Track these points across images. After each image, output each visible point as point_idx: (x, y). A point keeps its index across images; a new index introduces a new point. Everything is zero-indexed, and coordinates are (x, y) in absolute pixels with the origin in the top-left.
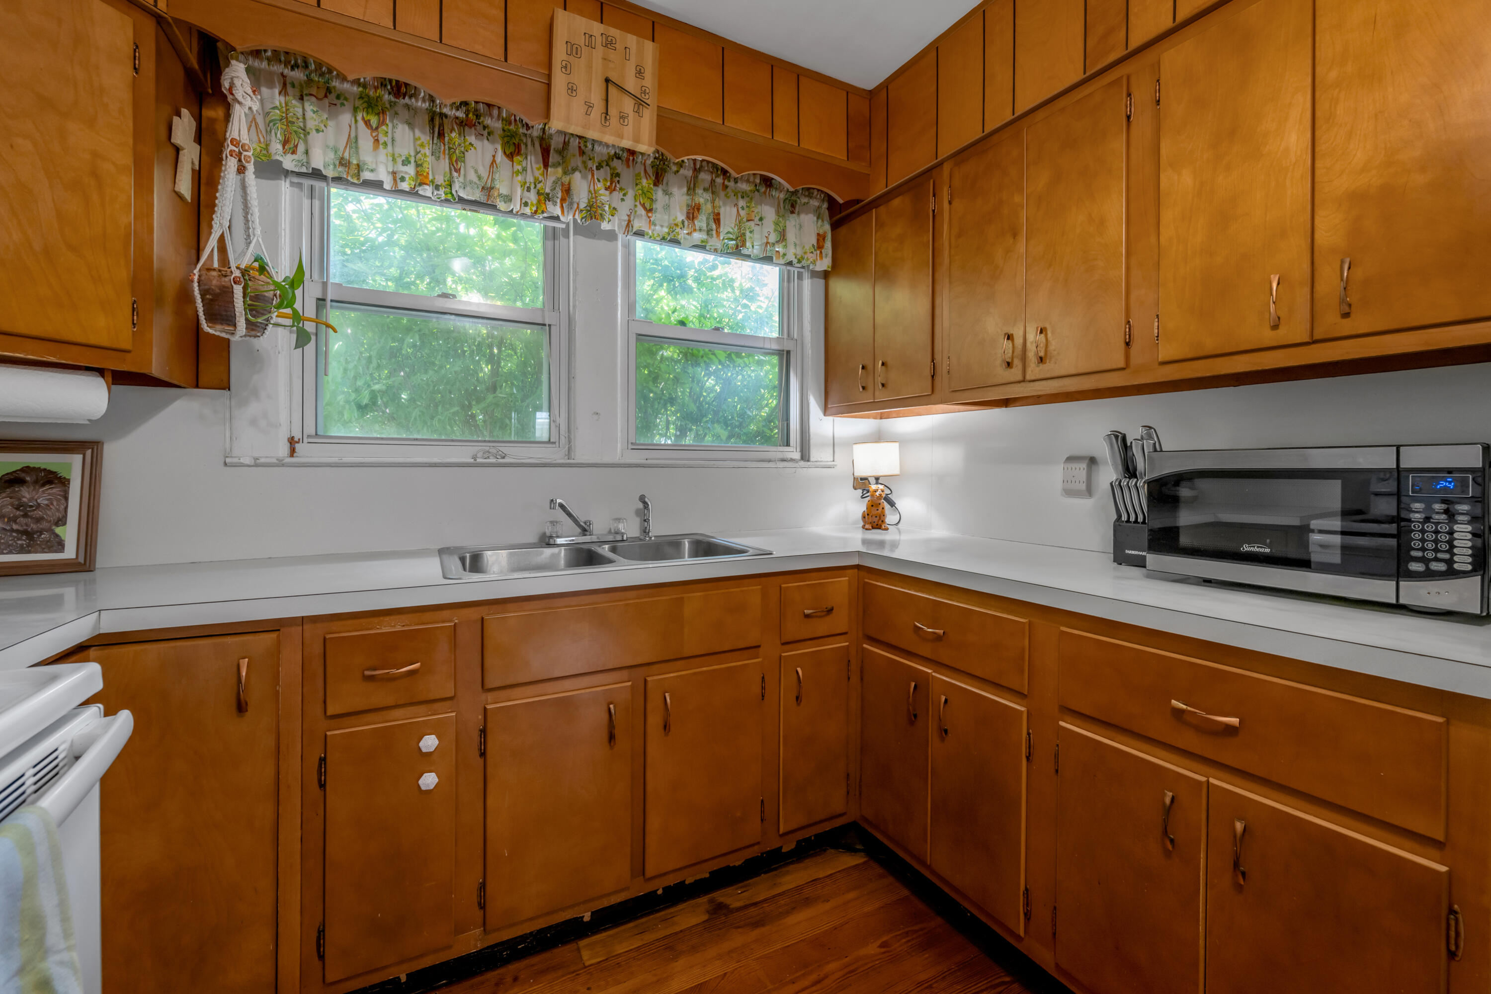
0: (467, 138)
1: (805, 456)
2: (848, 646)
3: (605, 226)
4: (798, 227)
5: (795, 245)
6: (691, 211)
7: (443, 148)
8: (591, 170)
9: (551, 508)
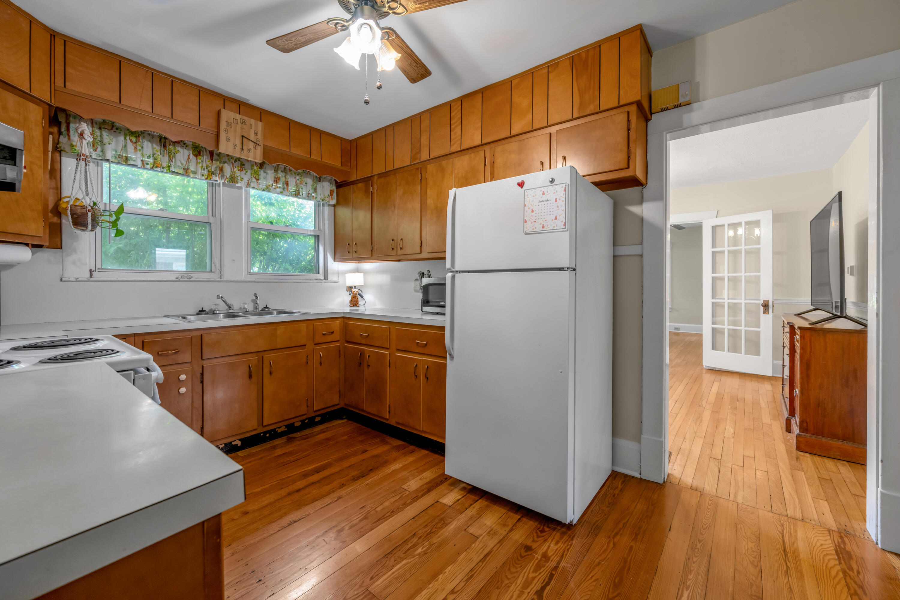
0: (176, 148)
1: (326, 278)
2: (339, 345)
3: (238, 185)
4: (322, 187)
5: (321, 194)
6: (276, 179)
7: (166, 152)
8: (232, 162)
9: (217, 298)
